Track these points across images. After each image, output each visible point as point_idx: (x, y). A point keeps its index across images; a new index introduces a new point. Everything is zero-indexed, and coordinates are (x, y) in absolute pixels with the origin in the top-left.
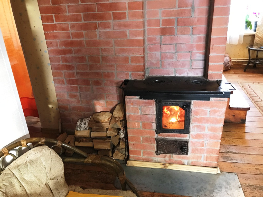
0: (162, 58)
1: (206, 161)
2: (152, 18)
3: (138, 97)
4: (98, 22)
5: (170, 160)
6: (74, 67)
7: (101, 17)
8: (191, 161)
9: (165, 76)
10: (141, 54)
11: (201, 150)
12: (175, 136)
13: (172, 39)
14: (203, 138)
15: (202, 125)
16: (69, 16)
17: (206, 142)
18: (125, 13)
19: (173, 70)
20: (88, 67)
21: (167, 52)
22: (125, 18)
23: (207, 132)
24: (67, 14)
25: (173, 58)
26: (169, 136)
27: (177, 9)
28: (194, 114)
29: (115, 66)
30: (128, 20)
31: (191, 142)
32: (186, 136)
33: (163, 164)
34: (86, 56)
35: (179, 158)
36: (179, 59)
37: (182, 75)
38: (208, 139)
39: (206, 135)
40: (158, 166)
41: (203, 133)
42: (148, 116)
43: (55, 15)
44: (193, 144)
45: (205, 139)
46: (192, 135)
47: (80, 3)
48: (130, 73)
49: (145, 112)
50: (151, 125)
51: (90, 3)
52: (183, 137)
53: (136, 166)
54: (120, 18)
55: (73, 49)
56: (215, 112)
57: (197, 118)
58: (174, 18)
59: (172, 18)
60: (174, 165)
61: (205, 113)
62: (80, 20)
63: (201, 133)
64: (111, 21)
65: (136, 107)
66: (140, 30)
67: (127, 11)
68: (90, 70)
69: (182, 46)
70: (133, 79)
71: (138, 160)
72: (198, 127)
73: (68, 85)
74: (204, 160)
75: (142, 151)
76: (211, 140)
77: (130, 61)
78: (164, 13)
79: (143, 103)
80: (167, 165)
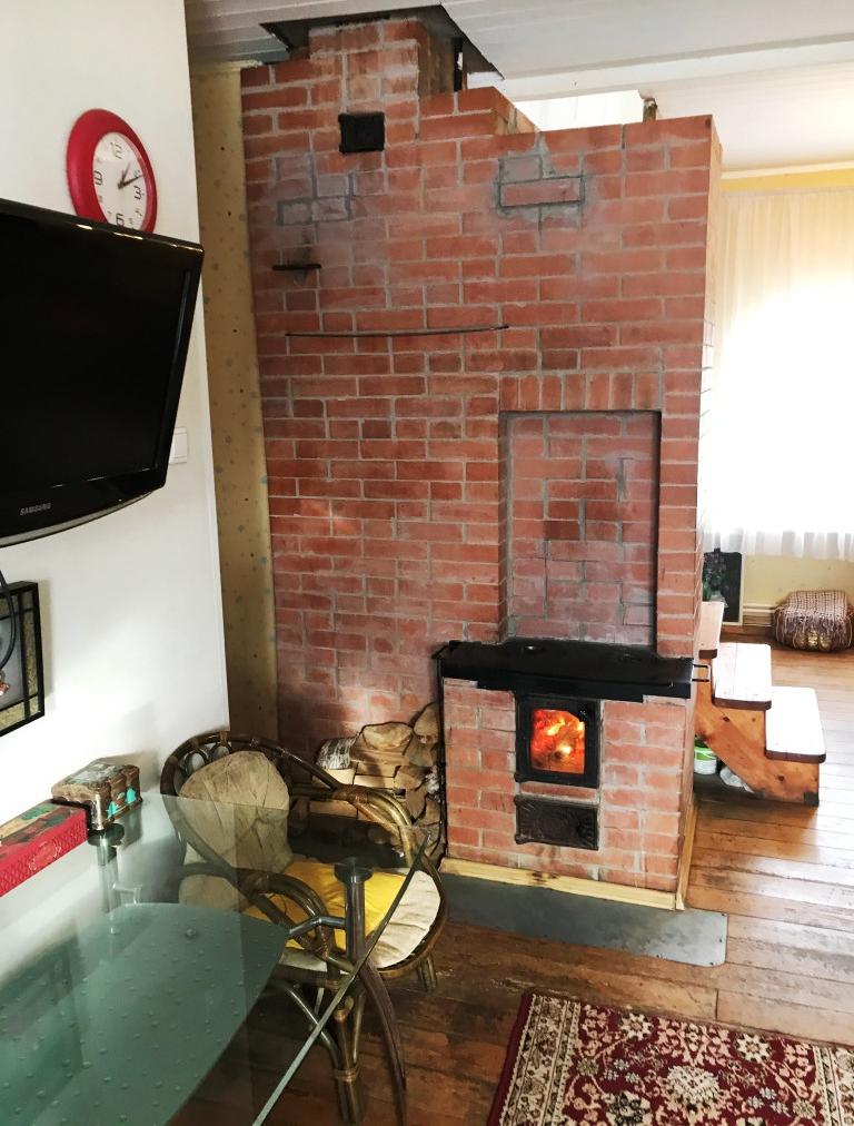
0: (548, 593)
1: (647, 871)
2: (523, 499)
3: (474, 683)
4: (395, 501)
5: (552, 862)
6: (329, 602)
7: (404, 491)
8: (607, 867)
9: (556, 638)
10: (492, 581)
11: (630, 836)
12: (562, 794)
13: (572, 548)
14: (634, 803)
15: (630, 766)
16: (331, 484)
17: (642, 816)
18: (459, 485)
19: (575, 624)
20: (365, 604)
21: (561, 578)
22: (458, 496)
23: (641, 786)
24: (329, 480)
25: (576, 596)
26: (550, 792)
27: (583, 480)
28: (608, 734)
29: (430, 605)
30: (465, 500)
31: (605, 811)
32: (590, 796)
33: (534, 875)
34: (363, 577)
35: (576, 856)
36: (592, 600)
37: (600, 640)
38: (645, 807)
39: (642, 795)
40: (522, 879)
41: (634, 788)
42: (498, 733)
43: (300, 481)
44: (610, 817)
45: (639, 806)
46: (606, 794)
47: (360, 458)
48: (464, 624)
49: (489, 721)
50: (505, 760)
51: (383, 460)
52: (583, 796)
53: (463, 874)
54: (448, 497)
55: (332, 557)
56: (659, 733)
57: (616, 748)
58: (577, 500)
59: (572, 499)
60: (562, 878)
61: (635, 735)
62: (357, 495)
63: (627, 787)
64: (426, 501)
65: (468, 707)
66: (492, 524)
67: (463, 483)
68: (369, 611)
69: (599, 566)
70: (471, 641)
71: (470, 857)
72: (621, 770)
73: (310, 646)
74: (641, 867)
75: (481, 831)
76: (656, 811)
77: (465, 595)
78: (553, 489)
79: (487, 698)
80: (545, 876)
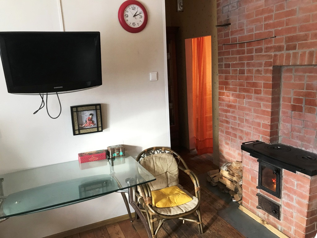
0: (292, 130)
1: (295, 234)
2: (285, 96)
3: (249, 154)
4: (246, 94)
5: (268, 219)
6: (230, 123)
7: (248, 91)
8: (283, 228)
9: (293, 147)
10: (269, 123)
11: (290, 220)
12: (271, 197)
13: (300, 115)
14: (292, 209)
15: (291, 195)
16: (231, 88)
17: (294, 214)
18: (261, 90)
19: (299, 142)
20: (237, 125)
21: (296, 125)
22: (260, 93)
23: (294, 203)
24: (231, 87)
25: (300, 132)
26: (267, 195)
27: (305, 91)
28: (285, 181)
30: (262, 95)
31: (283, 208)
32: (279, 201)
33: (262, 220)
34: (237, 116)
35: (275, 220)
36: (306, 135)
37: (308, 150)
38: (296, 211)
39: (295, 207)
40: (259, 221)
41: (292, 203)
42: (254, 171)
43: (225, 87)
44: (285, 211)
45: (293, 210)
46: (283, 201)
47: (238, 81)
48: (261, 136)
49: (252, 167)
50: (256, 180)
51: (242, 81)
52: (276, 200)
53: (244, 212)
54: (258, 94)
55: (231, 109)
56: (301, 186)
57: (287, 187)
58: (302, 98)
59: (301, 97)
60: (270, 225)
61: (293, 185)
62: (237, 92)
63: (290, 202)
64: (253, 95)
65: (248, 161)
66: (270, 104)
67: (262, 89)
68: (238, 127)
69: (309, 123)
70: (262, 141)
71: (247, 208)
72: (289, 196)
73: (225, 135)
74: (293, 233)
75: (250, 201)
76: (299, 214)
77: (261, 126)
78: (295, 93)
79: (252, 159)
80: (265, 222)
